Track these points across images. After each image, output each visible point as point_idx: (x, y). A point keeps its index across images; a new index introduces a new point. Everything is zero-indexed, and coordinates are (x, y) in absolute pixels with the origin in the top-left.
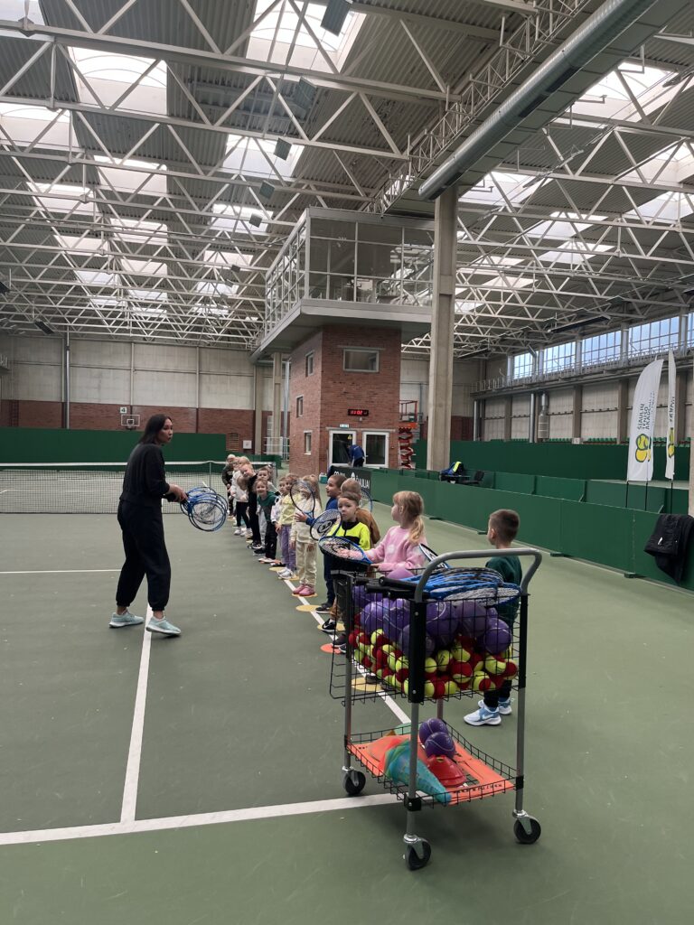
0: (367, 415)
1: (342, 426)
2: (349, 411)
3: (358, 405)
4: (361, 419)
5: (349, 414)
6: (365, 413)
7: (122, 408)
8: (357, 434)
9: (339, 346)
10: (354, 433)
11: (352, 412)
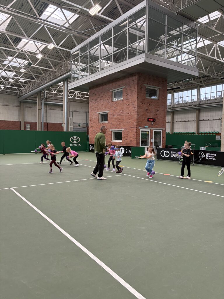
0: (155, 121)
1: (145, 127)
2: (148, 119)
3: (152, 116)
4: (153, 123)
5: (148, 121)
6: (154, 120)
8: (151, 131)
9: (144, 85)
10: (149, 130)
11: (150, 120)
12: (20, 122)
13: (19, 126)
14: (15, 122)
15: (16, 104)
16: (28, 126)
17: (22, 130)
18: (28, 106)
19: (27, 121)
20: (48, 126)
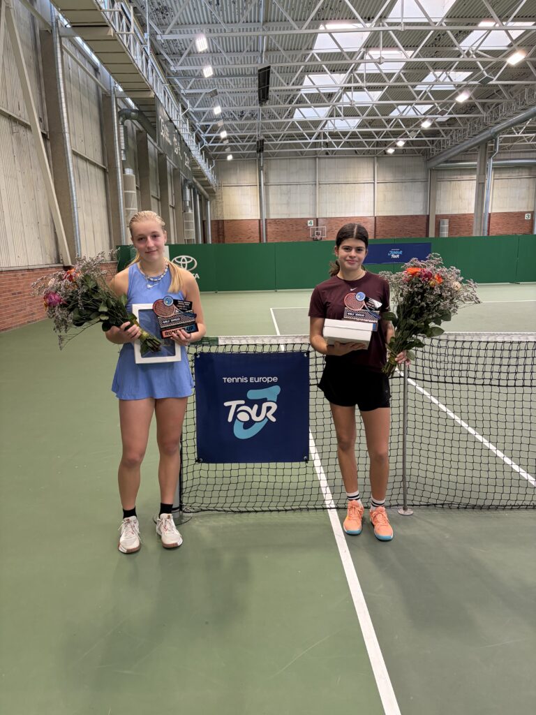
7: (309, 221)
12: (425, 218)
13: (425, 225)
14: (417, 216)
15: (421, 175)
16: (445, 225)
17: (430, 236)
18: (446, 177)
19: (443, 213)
20: (491, 222)
